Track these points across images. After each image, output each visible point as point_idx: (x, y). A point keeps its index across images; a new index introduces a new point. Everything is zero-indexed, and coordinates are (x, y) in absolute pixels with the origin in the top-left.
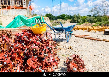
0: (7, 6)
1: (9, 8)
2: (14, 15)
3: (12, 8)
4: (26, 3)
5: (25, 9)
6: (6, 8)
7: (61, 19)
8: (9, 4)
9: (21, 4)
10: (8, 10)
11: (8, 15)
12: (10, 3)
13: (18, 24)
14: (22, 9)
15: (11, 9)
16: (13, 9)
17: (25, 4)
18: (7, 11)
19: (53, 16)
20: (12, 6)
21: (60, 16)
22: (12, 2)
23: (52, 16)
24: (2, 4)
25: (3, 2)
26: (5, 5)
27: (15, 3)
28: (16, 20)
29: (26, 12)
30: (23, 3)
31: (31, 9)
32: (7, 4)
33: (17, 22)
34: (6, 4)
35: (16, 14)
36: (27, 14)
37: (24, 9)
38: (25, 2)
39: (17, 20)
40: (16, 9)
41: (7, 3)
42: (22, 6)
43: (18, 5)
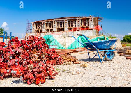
1: (75, 30)
6: (73, 29)
8: (75, 26)
9: (87, 25)
10: (74, 32)
12: (77, 25)
14: (88, 30)
15: (77, 30)
16: (78, 30)
17: (91, 25)
20: (78, 28)
24: (69, 26)
25: (70, 24)
26: (71, 27)
27: (82, 25)
29: (92, 33)
32: (74, 26)
34: (73, 26)
36: (93, 35)
40: (81, 30)
41: (74, 24)
42: (88, 27)
43: (84, 27)
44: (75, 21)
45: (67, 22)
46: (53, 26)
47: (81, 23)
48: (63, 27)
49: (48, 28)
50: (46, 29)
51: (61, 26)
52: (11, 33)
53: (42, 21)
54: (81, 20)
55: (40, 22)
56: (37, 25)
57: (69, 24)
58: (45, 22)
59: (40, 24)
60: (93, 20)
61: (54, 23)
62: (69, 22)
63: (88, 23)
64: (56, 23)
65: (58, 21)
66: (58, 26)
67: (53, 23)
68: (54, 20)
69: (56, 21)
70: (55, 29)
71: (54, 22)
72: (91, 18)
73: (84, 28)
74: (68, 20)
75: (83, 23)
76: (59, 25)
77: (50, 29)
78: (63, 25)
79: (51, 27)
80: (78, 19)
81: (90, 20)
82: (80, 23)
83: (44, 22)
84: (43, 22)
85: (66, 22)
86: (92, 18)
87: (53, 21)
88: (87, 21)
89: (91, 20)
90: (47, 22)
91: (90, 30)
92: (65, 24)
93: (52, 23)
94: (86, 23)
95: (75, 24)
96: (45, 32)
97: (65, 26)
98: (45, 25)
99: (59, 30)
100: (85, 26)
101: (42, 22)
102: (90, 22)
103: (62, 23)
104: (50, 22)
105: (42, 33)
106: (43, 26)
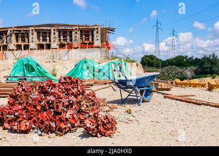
0: (68, 44)
1: (71, 47)
2: (78, 59)
3: (75, 47)
4: (99, 38)
5: (97, 47)
6: (66, 46)
7: (174, 67)
8: (71, 40)
9: (90, 40)
10: (69, 51)
11: (68, 60)
12: (73, 38)
13: (81, 74)
14: (93, 47)
17: (97, 39)
18: (67, 52)
19: (157, 59)
20: (75, 44)
21: (174, 59)
22: (76, 37)
23: (155, 59)
24: (60, 40)
25: (62, 37)
26: (64, 43)
27: (82, 39)
28: (78, 67)
29: (99, 53)
30: (95, 38)
31: (109, 48)
32: (68, 41)
33: (79, 71)
34: (66, 40)
35: (80, 56)
36: (101, 57)
37: (95, 47)
38: (97, 36)
39: (80, 67)
40: (82, 48)
41: (68, 38)
42: (93, 44)
43: (86, 42)
44: (71, 32)
45: (57, 33)
46: (30, 40)
47: (81, 36)
48: (48, 42)
49: (20, 43)
50: (16, 44)
51: (44, 40)
53: (7, 28)
54: (81, 31)
55: (4, 30)
57: (60, 37)
58: (13, 30)
60: (99, 32)
61: (32, 34)
62: (59, 33)
63: (93, 36)
64: (35, 34)
65: (40, 30)
66: (39, 39)
67: (30, 34)
68: (31, 29)
69: (36, 30)
70: (32, 45)
71: (31, 31)
72: (97, 29)
73: (86, 44)
74: (58, 29)
75: (84, 36)
76: (41, 38)
77: (23, 44)
78: (48, 38)
79: (27, 41)
80: (76, 29)
81: (95, 32)
82: (78, 36)
83: (11, 31)
84: (9, 32)
85: (54, 33)
86: (99, 29)
87: (29, 31)
88: (90, 32)
89: (97, 32)
90: (17, 31)
91: (96, 49)
92: (52, 36)
93: (28, 34)
94: (89, 37)
95: (71, 36)
96: (13, 50)
97: (52, 40)
98: (14, 37)
99: (41, 47)
100: (88, 42)
101: (7, 31)
102: (95, 35)
103: (48, 35)
104: (24, 31)
105: (7, 52)
106: (11, 39)
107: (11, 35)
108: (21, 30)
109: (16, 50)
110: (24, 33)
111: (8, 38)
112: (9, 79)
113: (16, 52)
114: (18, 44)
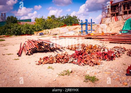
52: (91, 20)
55: (117, 4)
56: (113, 8)
58: (122, 3)
59: (116, 7)
77: (128, 11)
90: (124, 3)
96: (122, 15)
98: (122, 8)
104: (129, 2)
105: (118, 17)
106: (120, 8)
107: (121, 6)
108: (127, 2)
109: (124, 15)
110: (129, 4)
111: (119, 8)
112: (122, 32)
113: (124, 16)
114: (125, 11)
